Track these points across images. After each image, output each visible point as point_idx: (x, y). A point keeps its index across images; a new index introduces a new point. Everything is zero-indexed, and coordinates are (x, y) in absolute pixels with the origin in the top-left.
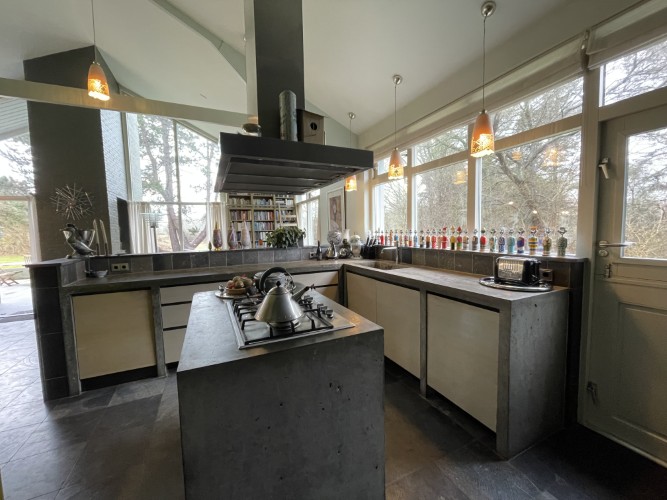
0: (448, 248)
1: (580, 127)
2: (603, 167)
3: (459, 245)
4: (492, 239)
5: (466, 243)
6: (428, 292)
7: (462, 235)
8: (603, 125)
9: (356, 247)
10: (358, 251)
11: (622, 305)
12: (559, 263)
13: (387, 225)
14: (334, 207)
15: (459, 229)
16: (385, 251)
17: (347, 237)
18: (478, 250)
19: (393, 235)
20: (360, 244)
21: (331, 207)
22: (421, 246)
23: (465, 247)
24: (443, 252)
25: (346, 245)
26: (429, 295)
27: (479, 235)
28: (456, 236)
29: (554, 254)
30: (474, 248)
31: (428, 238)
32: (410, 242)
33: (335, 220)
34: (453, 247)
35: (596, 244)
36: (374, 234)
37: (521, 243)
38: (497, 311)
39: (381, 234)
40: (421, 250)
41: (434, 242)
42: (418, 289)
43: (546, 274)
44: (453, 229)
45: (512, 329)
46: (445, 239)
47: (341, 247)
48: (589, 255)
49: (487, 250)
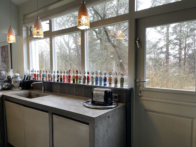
0: (72, 82)
1: (128, 21)
2: (137, 42)
3: (77, 81)
4: (92, 77)
5: (80, 79)
6: (53, 114)
7: (79, 75)
8: (137, 21)
9: (16, 82)
10: (17, 84)
11: (146, 110)
12: (121, 90)
13: (41, 67)
14: (4, 53)
15: (77, 71)
16: (33, 84)
17: (11, 74)
18: (86, 84)
19: (42, 73)
20: (20, 79)
21: (2, 52)
22: (58, 81)
23: (80, 82)
24: (69, 85)
25: (9, 80)
26: (54, 115)
27: (86, 75)
28: (75, 75)
29: (119, 86)
30: (84, 82)
31: (61, 76)
32: (52, 78)
33: (5, 62)
34: (74, 82)
35: (135, 81)
36: (31, 73)
37: (105, 80)
38: (88, 124)
39: (34, 73)
40: (57, 83)
41: (64, 78)
42: (47, 112)
43: (116, 97)
44: (74, 71)
45: (96, 135)
46: (69, 77)
47: (5, 82)
48: (133, 86)
49: (90, 84)
